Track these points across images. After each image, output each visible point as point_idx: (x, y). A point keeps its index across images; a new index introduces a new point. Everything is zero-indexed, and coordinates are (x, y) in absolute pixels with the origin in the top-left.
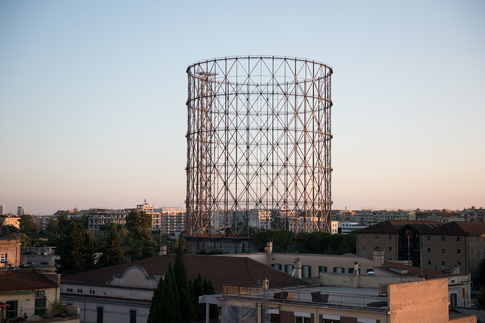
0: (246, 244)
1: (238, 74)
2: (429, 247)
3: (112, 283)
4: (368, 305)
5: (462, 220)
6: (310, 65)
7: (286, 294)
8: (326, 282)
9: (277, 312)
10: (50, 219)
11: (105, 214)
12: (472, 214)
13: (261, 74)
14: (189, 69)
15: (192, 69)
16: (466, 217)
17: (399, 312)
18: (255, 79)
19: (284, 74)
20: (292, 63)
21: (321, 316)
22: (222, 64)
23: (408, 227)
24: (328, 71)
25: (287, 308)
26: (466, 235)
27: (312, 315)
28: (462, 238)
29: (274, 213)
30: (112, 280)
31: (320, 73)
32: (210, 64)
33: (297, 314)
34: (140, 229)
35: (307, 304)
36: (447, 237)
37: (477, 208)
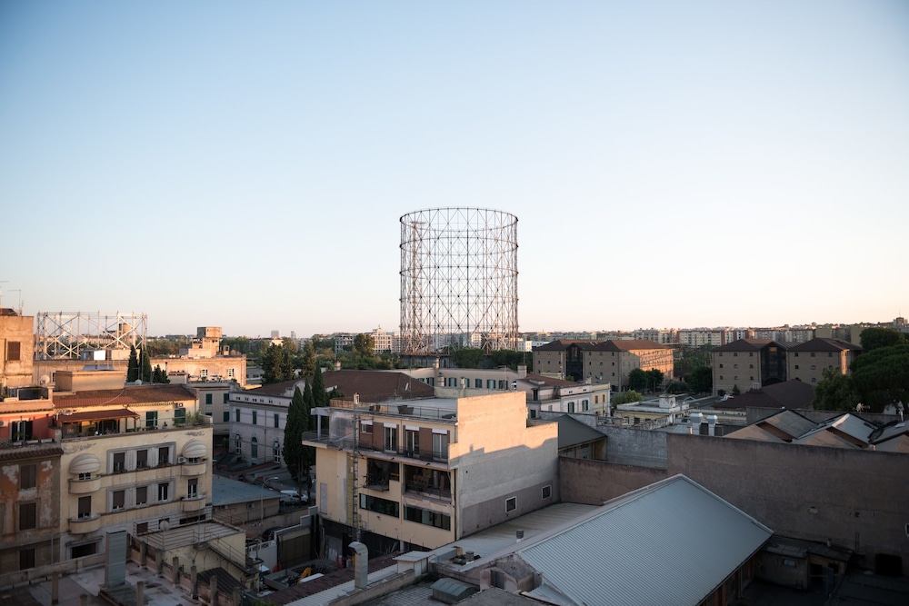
0: (447, 360)
1: (439, 222)
2: (590, 361)
3: (285, 395)
4: (443, 417)
5: (633, 338)
6: (499, 214)
7: (378, 407)
8: (439, 395)
9: (370, 423)
10: (307, 341)
11: (348, 337)
12: (640, 334)
13: (458, 223)
14: (401, 219)
15: (403, 219)
16: (635, 336)
17: (468, 423)
18: (454, 226)
19: (477, 222)
20: (483, 213)
21: (404, 427)
22: (426, 214)
23: (573, 345)
24: (514, 219)
25: (379, 420)
26: (619, 351)
27: (398, 426)
28: (615, 353)
29: (484, 335)
30: (285, 392)
31: (507, 221)
32: (417, 214)
33: (386, 425)
34: (365, 349)
35: (394, 416)
36: (604, 353)
37: (644, 329)
